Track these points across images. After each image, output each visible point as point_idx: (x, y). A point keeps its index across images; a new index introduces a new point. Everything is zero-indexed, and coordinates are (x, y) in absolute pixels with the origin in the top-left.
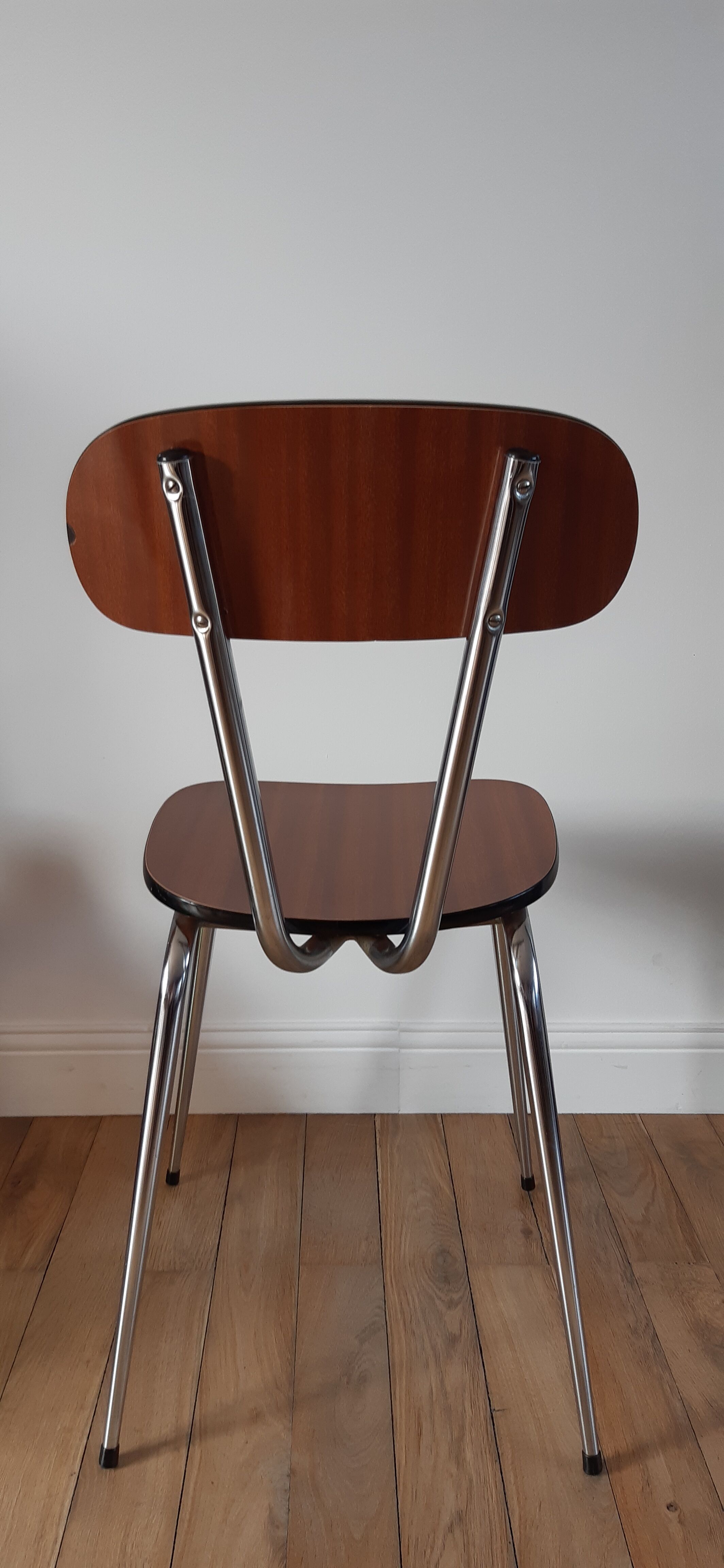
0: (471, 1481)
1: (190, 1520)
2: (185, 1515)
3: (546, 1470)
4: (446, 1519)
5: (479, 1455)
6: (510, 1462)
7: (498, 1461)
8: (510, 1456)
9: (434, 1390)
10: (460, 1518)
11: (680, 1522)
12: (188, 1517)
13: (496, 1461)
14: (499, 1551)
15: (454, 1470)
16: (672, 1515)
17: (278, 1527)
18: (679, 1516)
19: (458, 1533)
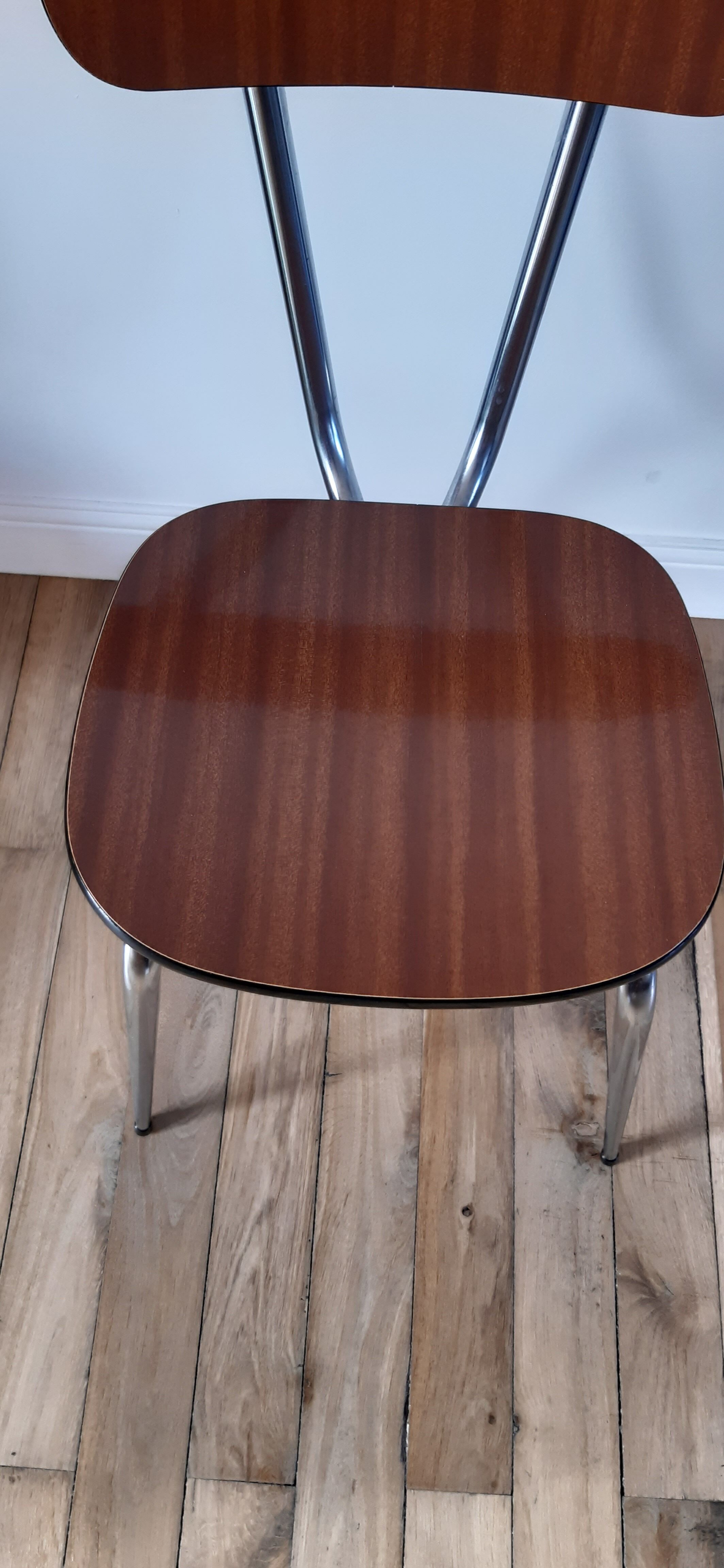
0: (288, 1163)
1: (25, 1191)
2: (21, 1183)
3: (361, 1156)
4: (257, 1207)
5: (302, 1131)
6: (329, 1143)
7: (319, 1140)
8: (331, 1135)
9: (274, 1043)
10: (271, 1206)
11: (471, 1229)
12: (23, 1186)
13: (317, 1140)
14: (298, 1248)
15: (275, 1149)
16: (465, 1221)
17: (103, 1205)
18: (471, 1222)
19: (265, 1227)
